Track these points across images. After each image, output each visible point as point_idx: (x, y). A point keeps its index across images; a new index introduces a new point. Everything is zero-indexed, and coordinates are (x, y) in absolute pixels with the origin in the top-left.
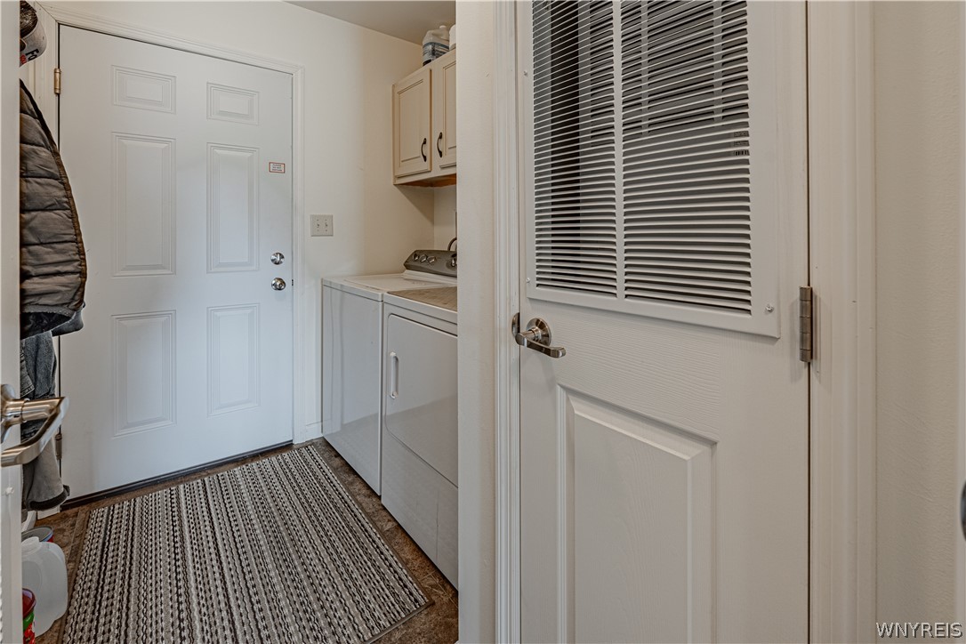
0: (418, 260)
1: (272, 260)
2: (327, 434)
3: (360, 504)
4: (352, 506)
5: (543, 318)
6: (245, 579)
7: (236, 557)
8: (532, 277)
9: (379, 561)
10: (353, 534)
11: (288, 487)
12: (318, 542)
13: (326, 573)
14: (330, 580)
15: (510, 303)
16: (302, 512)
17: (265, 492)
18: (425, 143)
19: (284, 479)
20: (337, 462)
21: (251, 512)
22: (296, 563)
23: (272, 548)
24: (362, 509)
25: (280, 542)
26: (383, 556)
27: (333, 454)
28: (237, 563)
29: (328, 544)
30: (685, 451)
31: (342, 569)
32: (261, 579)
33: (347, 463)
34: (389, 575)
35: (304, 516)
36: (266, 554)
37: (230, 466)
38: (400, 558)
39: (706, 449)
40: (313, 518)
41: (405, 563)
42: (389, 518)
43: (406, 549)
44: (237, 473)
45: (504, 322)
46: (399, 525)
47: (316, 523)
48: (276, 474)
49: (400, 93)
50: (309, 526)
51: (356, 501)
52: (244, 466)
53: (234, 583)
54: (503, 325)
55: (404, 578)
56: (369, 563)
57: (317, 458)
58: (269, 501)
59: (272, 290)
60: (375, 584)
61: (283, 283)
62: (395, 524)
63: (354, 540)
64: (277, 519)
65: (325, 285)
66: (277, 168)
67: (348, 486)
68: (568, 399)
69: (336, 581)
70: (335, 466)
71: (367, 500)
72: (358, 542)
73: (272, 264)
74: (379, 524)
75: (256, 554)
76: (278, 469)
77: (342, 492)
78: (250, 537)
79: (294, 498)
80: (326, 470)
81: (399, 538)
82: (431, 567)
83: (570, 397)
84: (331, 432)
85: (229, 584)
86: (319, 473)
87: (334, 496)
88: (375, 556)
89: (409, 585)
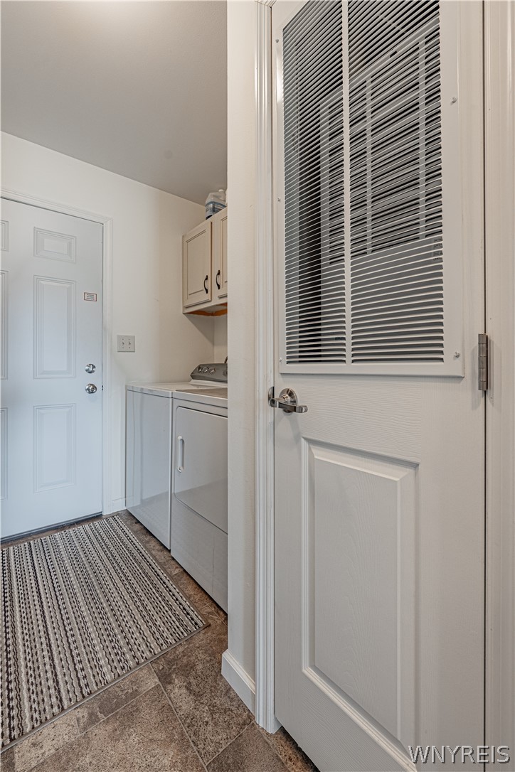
0: (201, 372)
1: (87, 370)
2: (129, 507)
3: (154, 557)
4: (148, 558)
5: (291, 388)
6: (60, 613)
7: (54, 598)
8: (283, 357)
9: (168, 597)
10: (148, 578)
11: (98, 546)
12: (120, 585)
13: (126, 607)
14: (129, 611)
15: (267, 380)
16: (108, 563)
17: (79, 550)
18: (207, 279)
19: (95, 540)
20: (137, 527)
21: (67, 565)
22: (102, 601)
23: (83, 590)
24: (156, 560)
25: (90, 586)
26: (171, 593)
27: (135, 521)
28: (55, 602)
29: (128, 586)
30: (395, 474)
31: (139, 604)
32: (74, 613)
33: (145, 528)
34: (175, 606)
35: (110, 566)
36: (78, 595)
37: (51, 532)
38: (185, 594)
39: (410, 471)
40: (117, 568)
41: (188, 598)
42: (177, 566)
43: (189, 587)
44: (57, 537)
45: (263, 395)
46: (185, 571)
47: (119, 571)
48: (88, 537)
49: (188, 242)
50: (114, 574)
51: (151, 554)
52: (63, 532)
53: (51, 617)
54: (261, 396)
55: (187, 608)
56: (160, 599)
57: (121, 524)
58: (82, 556)
59: (86, 393)
60: (164, 613)
61: (95, 387)
62: (181, 570)
63: (149, 583)
64: (88, 569)
65: (128, 390)
66: (91, 297)
67: (145, 544)
68: (310, 449)
69: (134, 612)
70: (135, 529)
71: (159, 553)
72: (152, 584)
73: (87, 373)
74: (169, 570)
75: (70, 595)
76: (90, 533)
77: (140, 549)
78: (66, 583)
79: (102, 554)
80: (128, 533)
81: (184, 580)
82: (208, 599)
83: (312, 446)
84: (133, 505)
85: (47, 618)
86: (122, 535)
87: (134, 551)
88: (165, 593)
89: (191, 613)
